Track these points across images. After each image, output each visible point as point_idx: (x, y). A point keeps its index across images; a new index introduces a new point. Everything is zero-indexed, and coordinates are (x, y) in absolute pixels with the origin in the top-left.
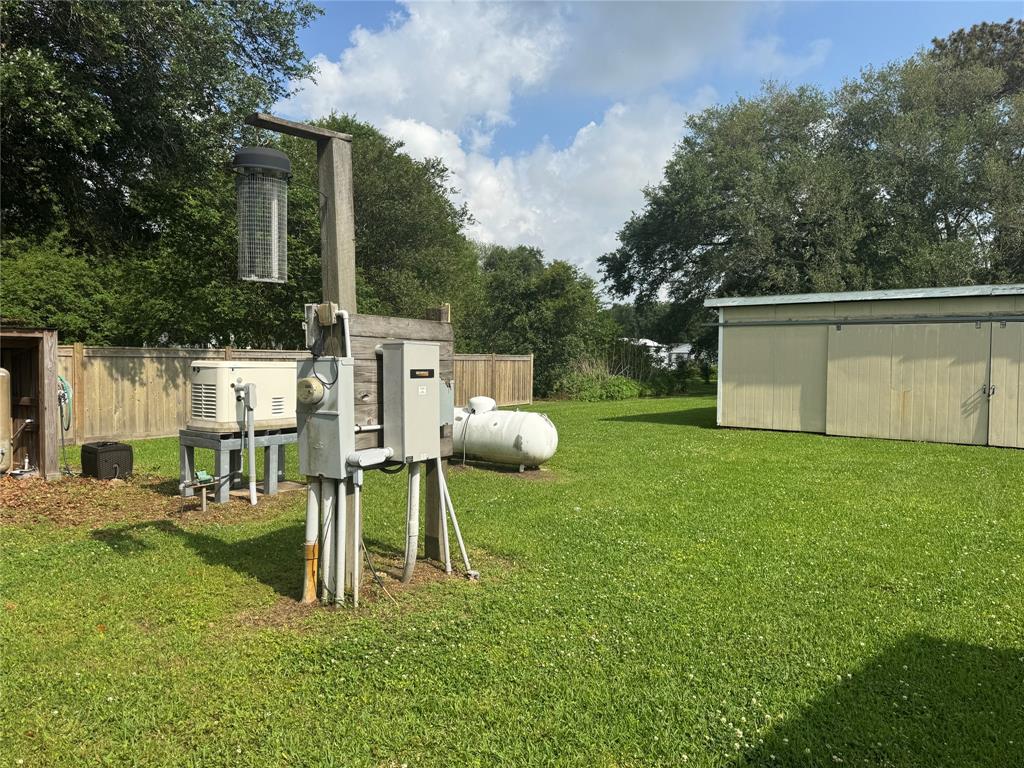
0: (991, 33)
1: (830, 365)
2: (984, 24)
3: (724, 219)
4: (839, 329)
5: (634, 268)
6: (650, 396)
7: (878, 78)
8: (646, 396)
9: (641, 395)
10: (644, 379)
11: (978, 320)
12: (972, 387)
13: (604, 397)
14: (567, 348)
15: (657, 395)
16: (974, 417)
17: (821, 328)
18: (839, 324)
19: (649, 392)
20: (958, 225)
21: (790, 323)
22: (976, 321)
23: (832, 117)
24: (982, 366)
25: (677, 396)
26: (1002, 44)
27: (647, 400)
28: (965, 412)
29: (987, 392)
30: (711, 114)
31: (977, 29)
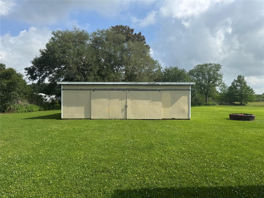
0: (123, 27)
1: (92, 101)
2: (121, 25)
3: (63, 61)
4: (94, 91)
5: (37, 72)
6: (42, 110)
7: (101, 32)
8: (41, 110)
9: (40, 110)
10: (41, 105)
11: (124, 90)
12: (123, 106)
13: (27, 111)
14: (12, 96)
15: (45, 110)
16: (124, 113)
17: (89, 91)
18: (94, 90)
19: (42, 109)
20: (118, 69)
21: (81, 90)
22: (123, 90)
23: (90, 39)
24: (125, 101)
25: (51, 110)
26: (125, 30)
27: (41, 112)
28: (122, 112)
29: (126, 106)
30: (59, 32)
31: (120, 26)
